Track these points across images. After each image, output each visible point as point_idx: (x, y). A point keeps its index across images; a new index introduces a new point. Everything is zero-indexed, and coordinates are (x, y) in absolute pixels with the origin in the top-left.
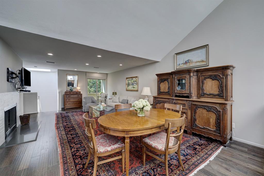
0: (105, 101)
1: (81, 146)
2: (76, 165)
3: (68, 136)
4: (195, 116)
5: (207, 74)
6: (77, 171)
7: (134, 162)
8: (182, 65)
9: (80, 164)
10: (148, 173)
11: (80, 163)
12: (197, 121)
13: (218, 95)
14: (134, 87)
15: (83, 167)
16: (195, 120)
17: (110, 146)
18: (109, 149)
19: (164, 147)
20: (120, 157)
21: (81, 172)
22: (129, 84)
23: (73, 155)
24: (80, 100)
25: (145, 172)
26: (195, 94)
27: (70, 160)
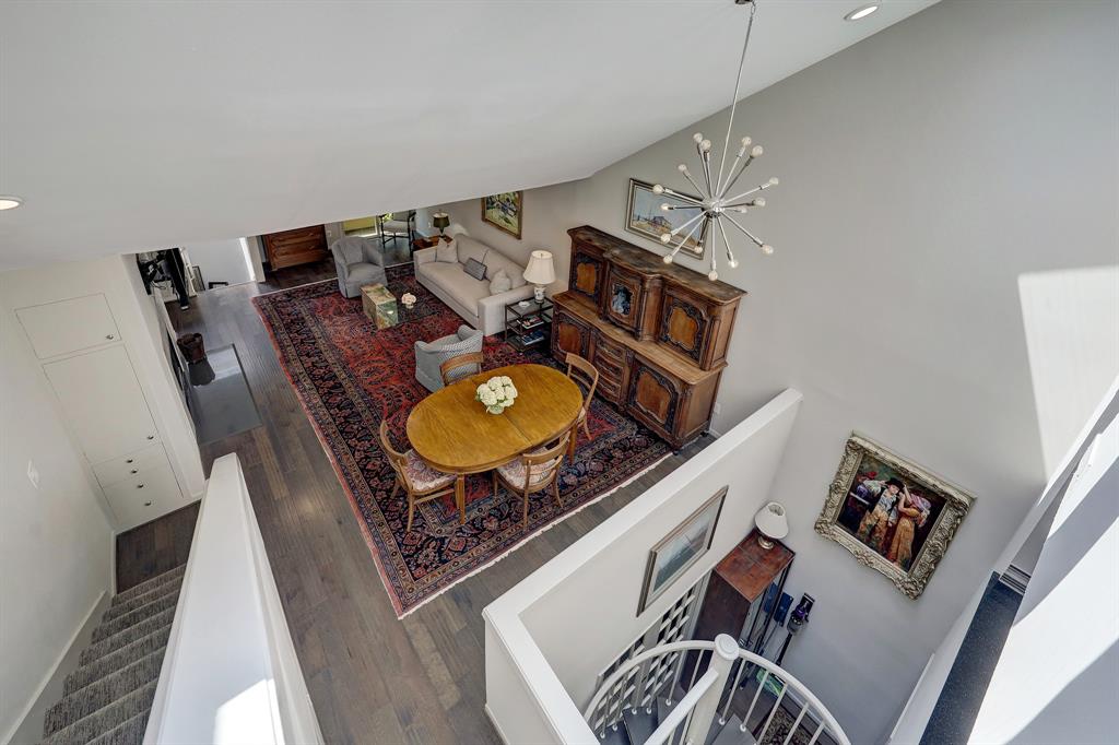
0: (407, 235)
1: (372, 445)
2: (374, 491)
3: (332, 411)
4: (636, 383)
5: (680, 297)
6: (379, 504)
7: (480, 489)
8: (645, 223)
9: (380, 490)
10: (499, 510)
11: (380, 487)
12: (639, 395)
13: (691, 353)
14: (507, 221)
15: (388, 497)
16: (634, 393)
17: (433, 480)
18: (432, 485)
19: (524, 483)
20: (452, 490)
21: (387, 506)
22: (493, 203)
23: (362, 470)
24: (318, 236)
25: (495, 508)
26: (650, 329)
27: (360, 481)
